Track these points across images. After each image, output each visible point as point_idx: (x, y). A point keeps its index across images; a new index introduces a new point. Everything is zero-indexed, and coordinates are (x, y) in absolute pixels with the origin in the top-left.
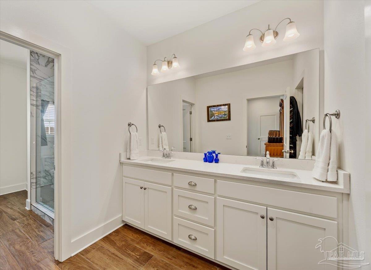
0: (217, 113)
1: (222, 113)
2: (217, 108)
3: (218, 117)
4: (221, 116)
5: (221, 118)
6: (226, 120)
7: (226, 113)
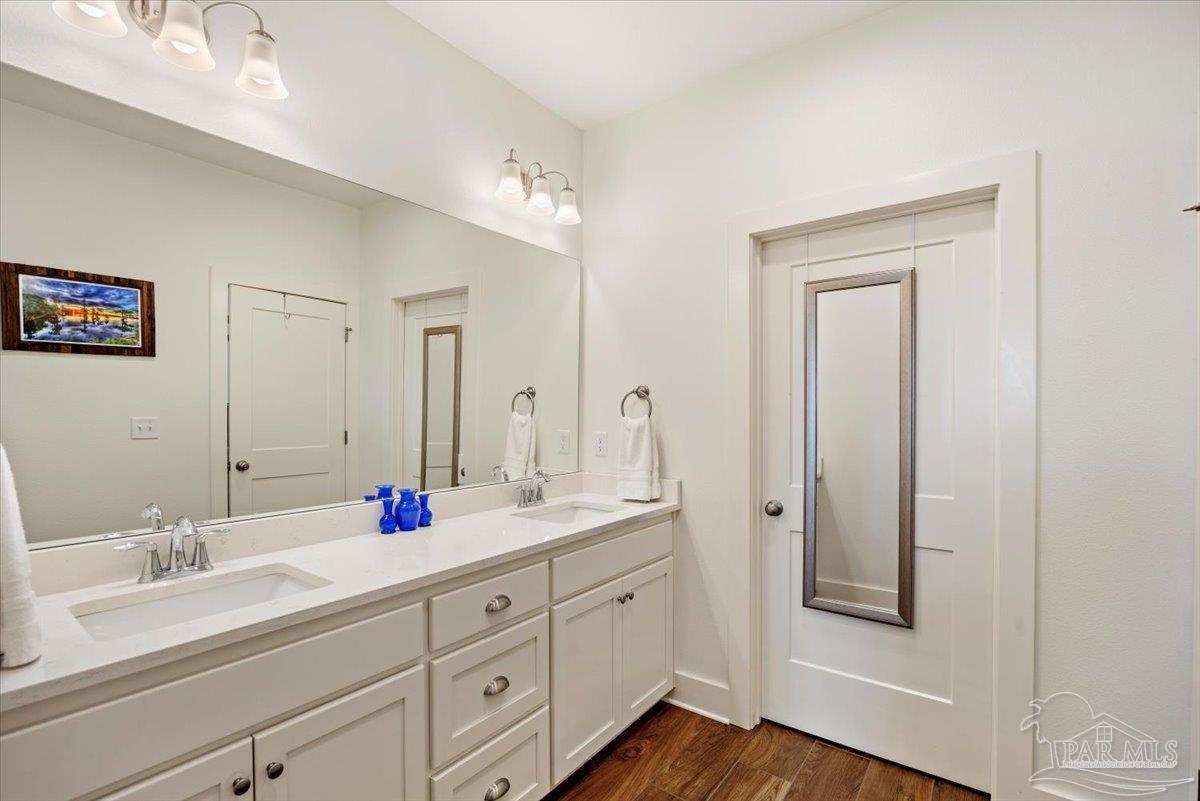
0: (77, 313)
1: (107, 316)
2: (75, 286)
3: (80, 334)
4: (98, 329)
5: (101, 339)
6: (132, 352)
7: (129, 321)
